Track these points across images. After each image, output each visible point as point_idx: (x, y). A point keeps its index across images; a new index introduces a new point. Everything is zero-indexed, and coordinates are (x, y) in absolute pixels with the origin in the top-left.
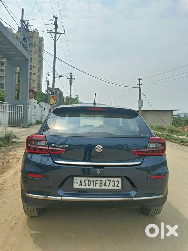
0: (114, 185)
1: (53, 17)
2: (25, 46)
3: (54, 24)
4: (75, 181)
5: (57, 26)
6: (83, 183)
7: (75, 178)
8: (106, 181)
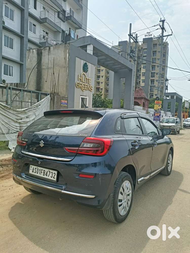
0: (52, 176)
1: (160, 21)
2: (133, 57)
3: (160, 28)
4: (30, 168)
5: (165, 29)
6: (34, 171)
7: (31, 166)
8: (47, 171)
